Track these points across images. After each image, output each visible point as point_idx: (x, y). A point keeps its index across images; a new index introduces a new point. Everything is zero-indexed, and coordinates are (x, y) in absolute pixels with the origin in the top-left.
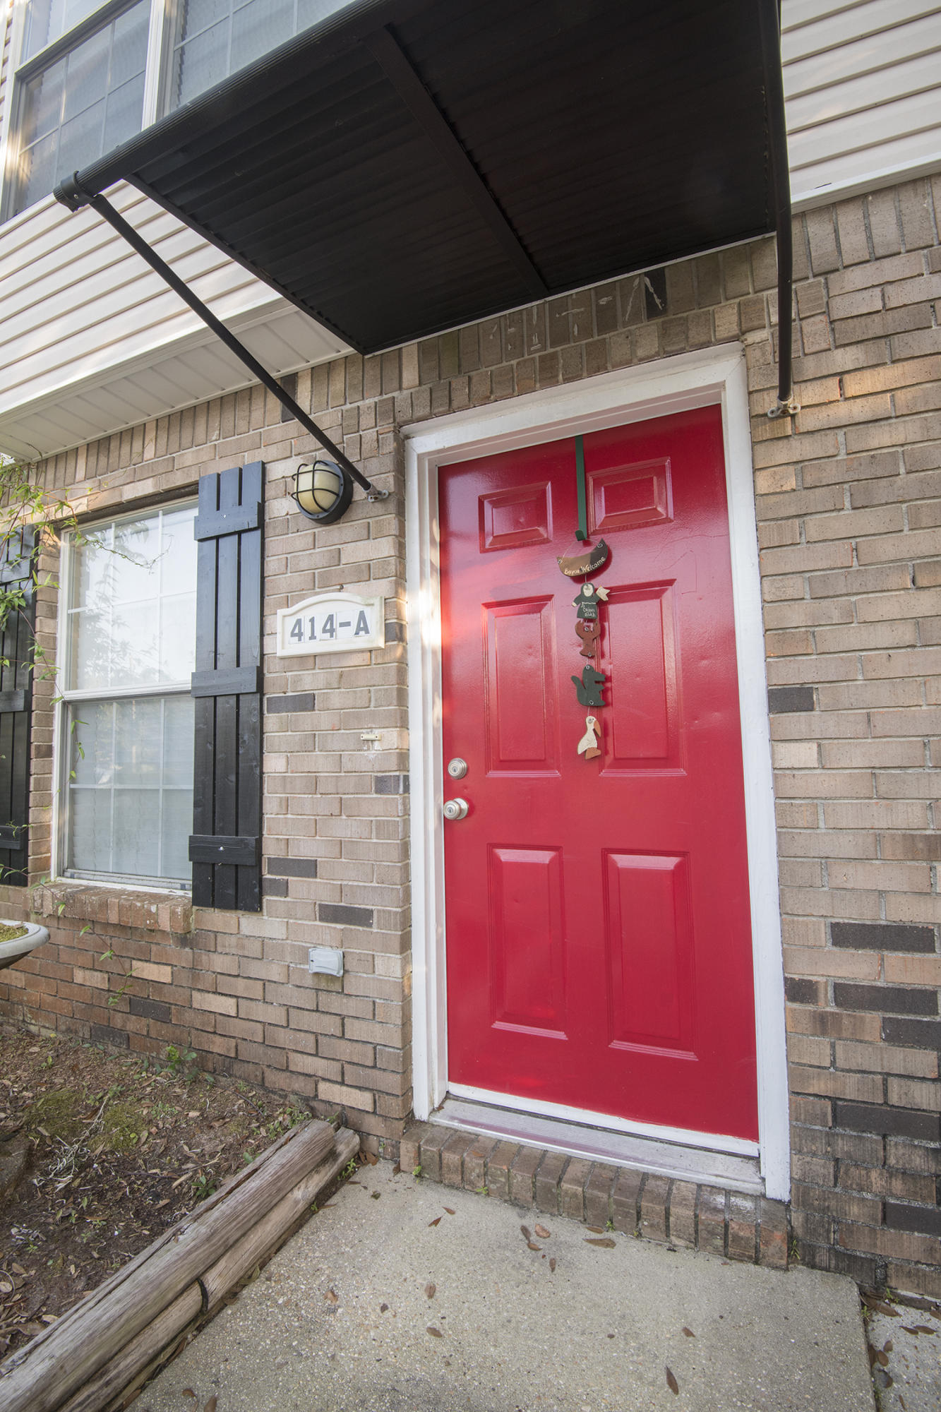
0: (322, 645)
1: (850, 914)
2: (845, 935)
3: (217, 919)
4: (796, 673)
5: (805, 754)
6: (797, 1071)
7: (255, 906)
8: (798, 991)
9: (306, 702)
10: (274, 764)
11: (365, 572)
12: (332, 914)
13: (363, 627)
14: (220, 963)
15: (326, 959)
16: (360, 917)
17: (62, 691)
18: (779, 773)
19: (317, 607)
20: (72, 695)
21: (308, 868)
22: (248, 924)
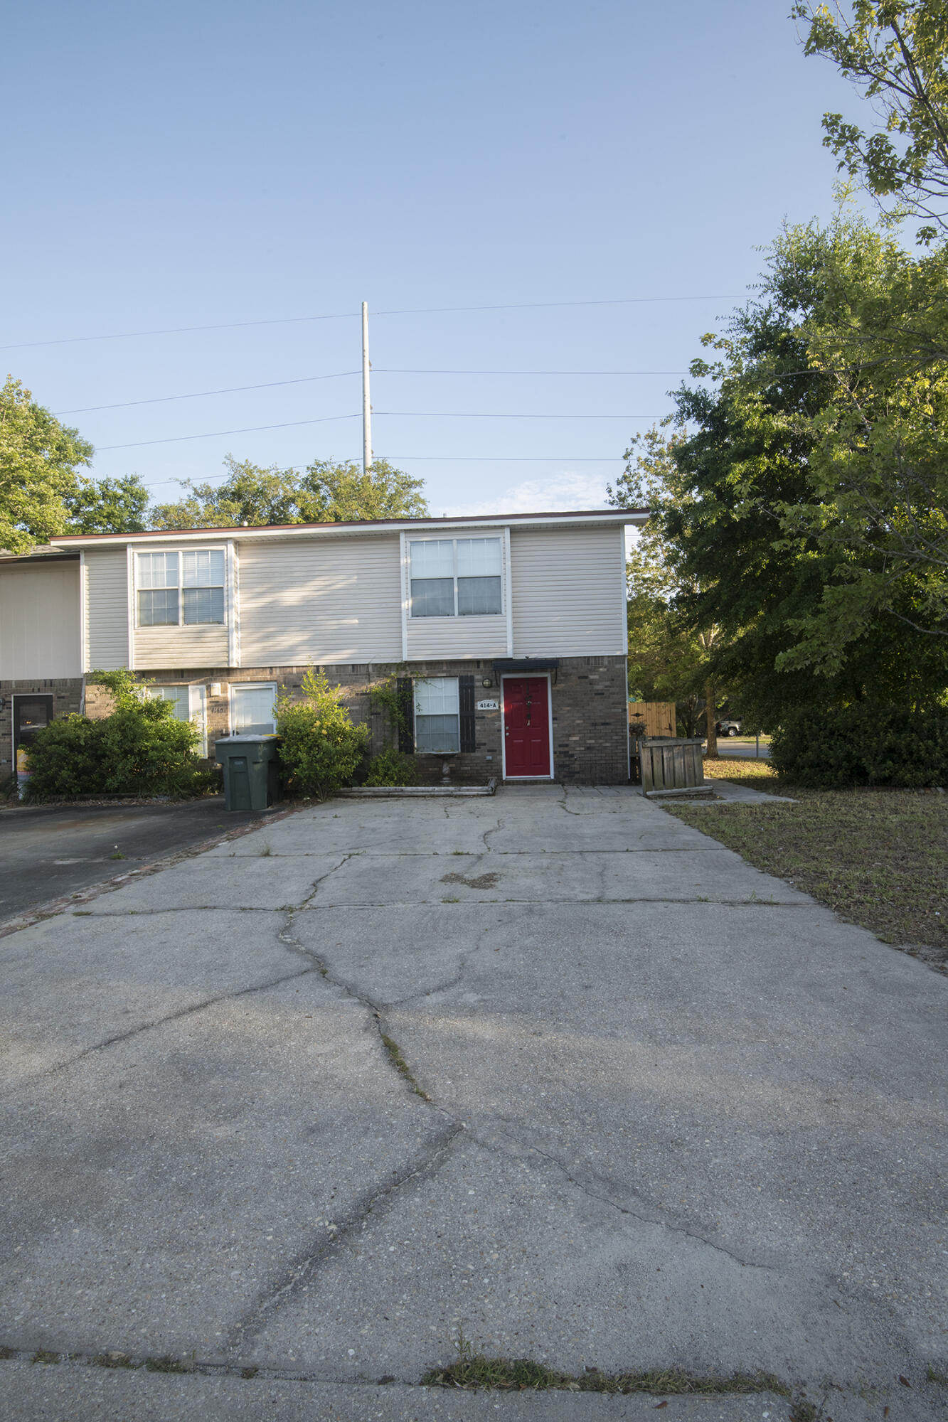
0: (487, 708)
1: (561, 743)
2: (560, 746)
3: (466, 754)
4: (556, 715)
5: (556, 725)
6: (555, 762)
7: (474, 752)
8: (555, 753)
9: (484, 718)
10: (477, 728)
11: (494, 697)
12: (489, 751)
13: (494, 706)
14: (466, 762)
15: (489, 758)
16: (495, 751)
17: (416, 714)
18: (554, 728)
19: (486, 702)
20: (419, 714)
21: (485, 744)
22: (472, 754)
